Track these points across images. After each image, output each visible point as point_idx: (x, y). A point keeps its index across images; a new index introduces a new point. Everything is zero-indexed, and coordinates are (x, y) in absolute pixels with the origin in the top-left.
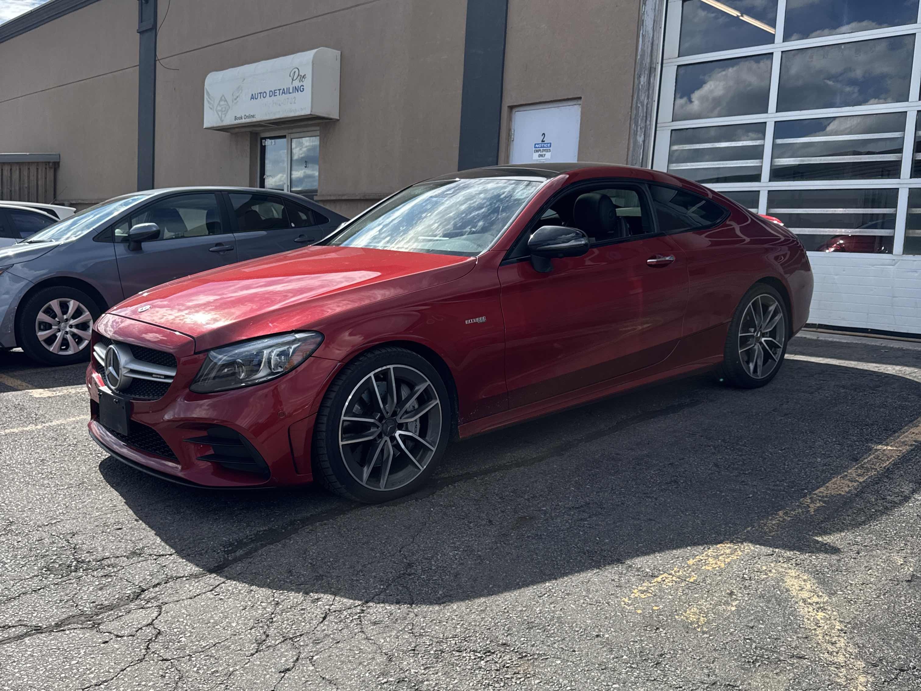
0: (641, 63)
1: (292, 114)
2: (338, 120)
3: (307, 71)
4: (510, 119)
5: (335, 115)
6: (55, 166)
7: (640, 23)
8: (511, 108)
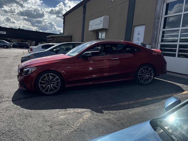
0: (156, 17)
1: (100, 28)
2: (108, 29)
3: (102, 20)
4: (134, 29)
5: (107, 28)
6: (72, 37)
7: (156, 9)
8: (134, 26)
